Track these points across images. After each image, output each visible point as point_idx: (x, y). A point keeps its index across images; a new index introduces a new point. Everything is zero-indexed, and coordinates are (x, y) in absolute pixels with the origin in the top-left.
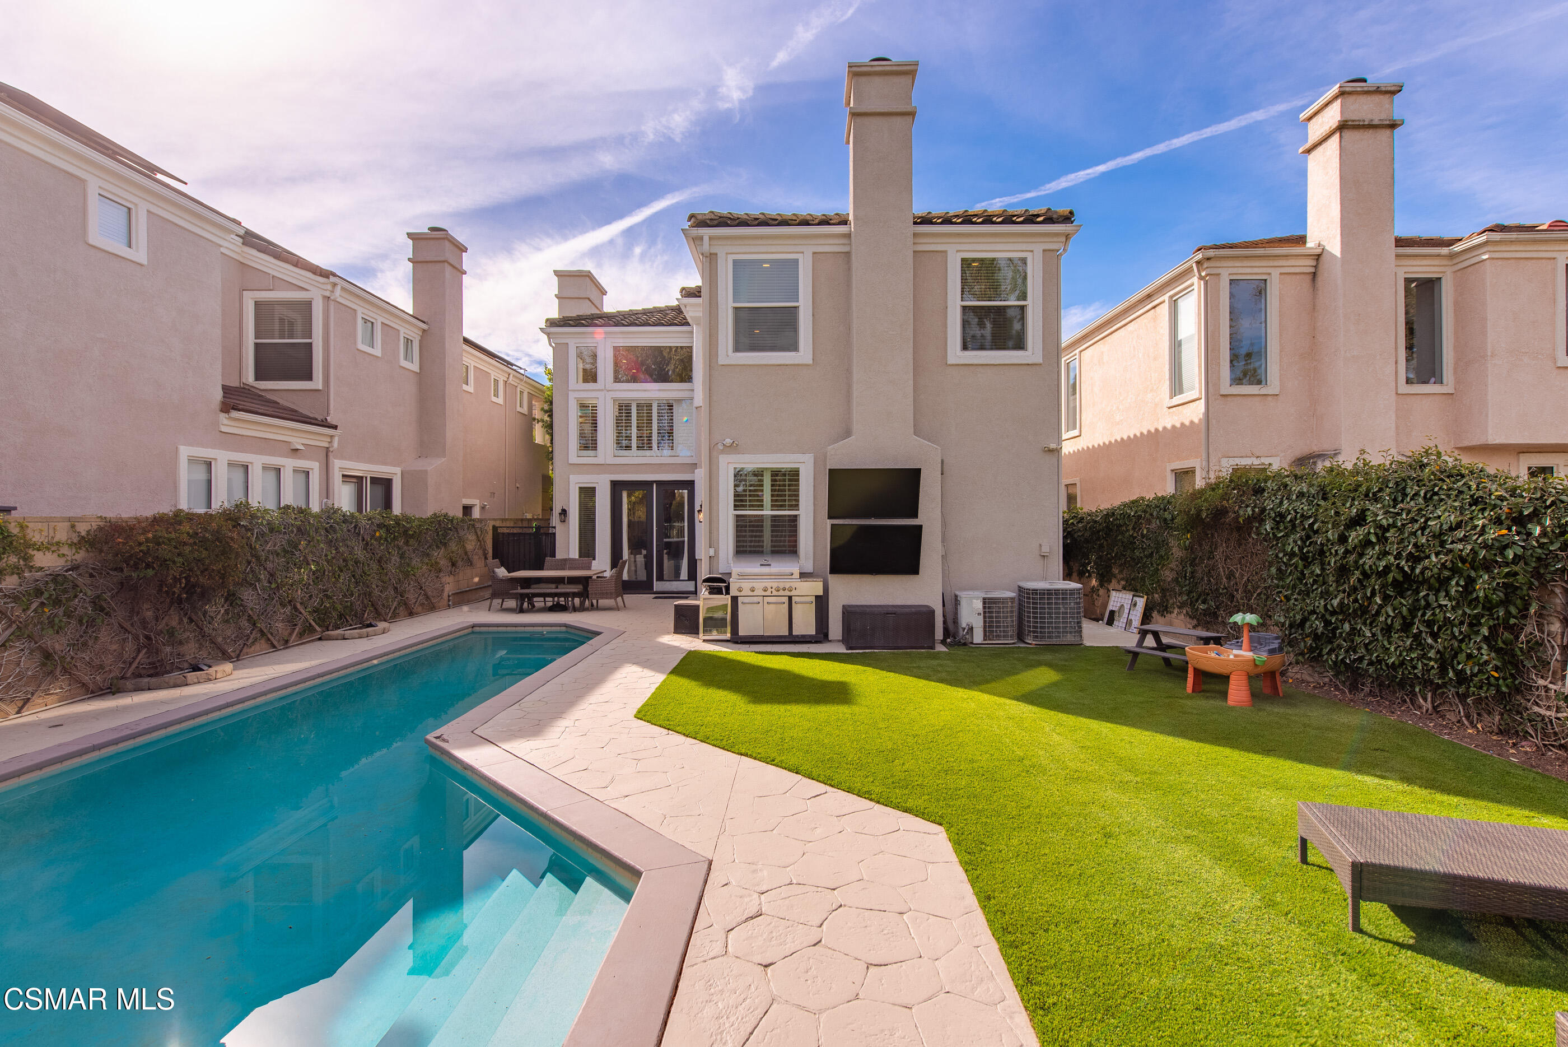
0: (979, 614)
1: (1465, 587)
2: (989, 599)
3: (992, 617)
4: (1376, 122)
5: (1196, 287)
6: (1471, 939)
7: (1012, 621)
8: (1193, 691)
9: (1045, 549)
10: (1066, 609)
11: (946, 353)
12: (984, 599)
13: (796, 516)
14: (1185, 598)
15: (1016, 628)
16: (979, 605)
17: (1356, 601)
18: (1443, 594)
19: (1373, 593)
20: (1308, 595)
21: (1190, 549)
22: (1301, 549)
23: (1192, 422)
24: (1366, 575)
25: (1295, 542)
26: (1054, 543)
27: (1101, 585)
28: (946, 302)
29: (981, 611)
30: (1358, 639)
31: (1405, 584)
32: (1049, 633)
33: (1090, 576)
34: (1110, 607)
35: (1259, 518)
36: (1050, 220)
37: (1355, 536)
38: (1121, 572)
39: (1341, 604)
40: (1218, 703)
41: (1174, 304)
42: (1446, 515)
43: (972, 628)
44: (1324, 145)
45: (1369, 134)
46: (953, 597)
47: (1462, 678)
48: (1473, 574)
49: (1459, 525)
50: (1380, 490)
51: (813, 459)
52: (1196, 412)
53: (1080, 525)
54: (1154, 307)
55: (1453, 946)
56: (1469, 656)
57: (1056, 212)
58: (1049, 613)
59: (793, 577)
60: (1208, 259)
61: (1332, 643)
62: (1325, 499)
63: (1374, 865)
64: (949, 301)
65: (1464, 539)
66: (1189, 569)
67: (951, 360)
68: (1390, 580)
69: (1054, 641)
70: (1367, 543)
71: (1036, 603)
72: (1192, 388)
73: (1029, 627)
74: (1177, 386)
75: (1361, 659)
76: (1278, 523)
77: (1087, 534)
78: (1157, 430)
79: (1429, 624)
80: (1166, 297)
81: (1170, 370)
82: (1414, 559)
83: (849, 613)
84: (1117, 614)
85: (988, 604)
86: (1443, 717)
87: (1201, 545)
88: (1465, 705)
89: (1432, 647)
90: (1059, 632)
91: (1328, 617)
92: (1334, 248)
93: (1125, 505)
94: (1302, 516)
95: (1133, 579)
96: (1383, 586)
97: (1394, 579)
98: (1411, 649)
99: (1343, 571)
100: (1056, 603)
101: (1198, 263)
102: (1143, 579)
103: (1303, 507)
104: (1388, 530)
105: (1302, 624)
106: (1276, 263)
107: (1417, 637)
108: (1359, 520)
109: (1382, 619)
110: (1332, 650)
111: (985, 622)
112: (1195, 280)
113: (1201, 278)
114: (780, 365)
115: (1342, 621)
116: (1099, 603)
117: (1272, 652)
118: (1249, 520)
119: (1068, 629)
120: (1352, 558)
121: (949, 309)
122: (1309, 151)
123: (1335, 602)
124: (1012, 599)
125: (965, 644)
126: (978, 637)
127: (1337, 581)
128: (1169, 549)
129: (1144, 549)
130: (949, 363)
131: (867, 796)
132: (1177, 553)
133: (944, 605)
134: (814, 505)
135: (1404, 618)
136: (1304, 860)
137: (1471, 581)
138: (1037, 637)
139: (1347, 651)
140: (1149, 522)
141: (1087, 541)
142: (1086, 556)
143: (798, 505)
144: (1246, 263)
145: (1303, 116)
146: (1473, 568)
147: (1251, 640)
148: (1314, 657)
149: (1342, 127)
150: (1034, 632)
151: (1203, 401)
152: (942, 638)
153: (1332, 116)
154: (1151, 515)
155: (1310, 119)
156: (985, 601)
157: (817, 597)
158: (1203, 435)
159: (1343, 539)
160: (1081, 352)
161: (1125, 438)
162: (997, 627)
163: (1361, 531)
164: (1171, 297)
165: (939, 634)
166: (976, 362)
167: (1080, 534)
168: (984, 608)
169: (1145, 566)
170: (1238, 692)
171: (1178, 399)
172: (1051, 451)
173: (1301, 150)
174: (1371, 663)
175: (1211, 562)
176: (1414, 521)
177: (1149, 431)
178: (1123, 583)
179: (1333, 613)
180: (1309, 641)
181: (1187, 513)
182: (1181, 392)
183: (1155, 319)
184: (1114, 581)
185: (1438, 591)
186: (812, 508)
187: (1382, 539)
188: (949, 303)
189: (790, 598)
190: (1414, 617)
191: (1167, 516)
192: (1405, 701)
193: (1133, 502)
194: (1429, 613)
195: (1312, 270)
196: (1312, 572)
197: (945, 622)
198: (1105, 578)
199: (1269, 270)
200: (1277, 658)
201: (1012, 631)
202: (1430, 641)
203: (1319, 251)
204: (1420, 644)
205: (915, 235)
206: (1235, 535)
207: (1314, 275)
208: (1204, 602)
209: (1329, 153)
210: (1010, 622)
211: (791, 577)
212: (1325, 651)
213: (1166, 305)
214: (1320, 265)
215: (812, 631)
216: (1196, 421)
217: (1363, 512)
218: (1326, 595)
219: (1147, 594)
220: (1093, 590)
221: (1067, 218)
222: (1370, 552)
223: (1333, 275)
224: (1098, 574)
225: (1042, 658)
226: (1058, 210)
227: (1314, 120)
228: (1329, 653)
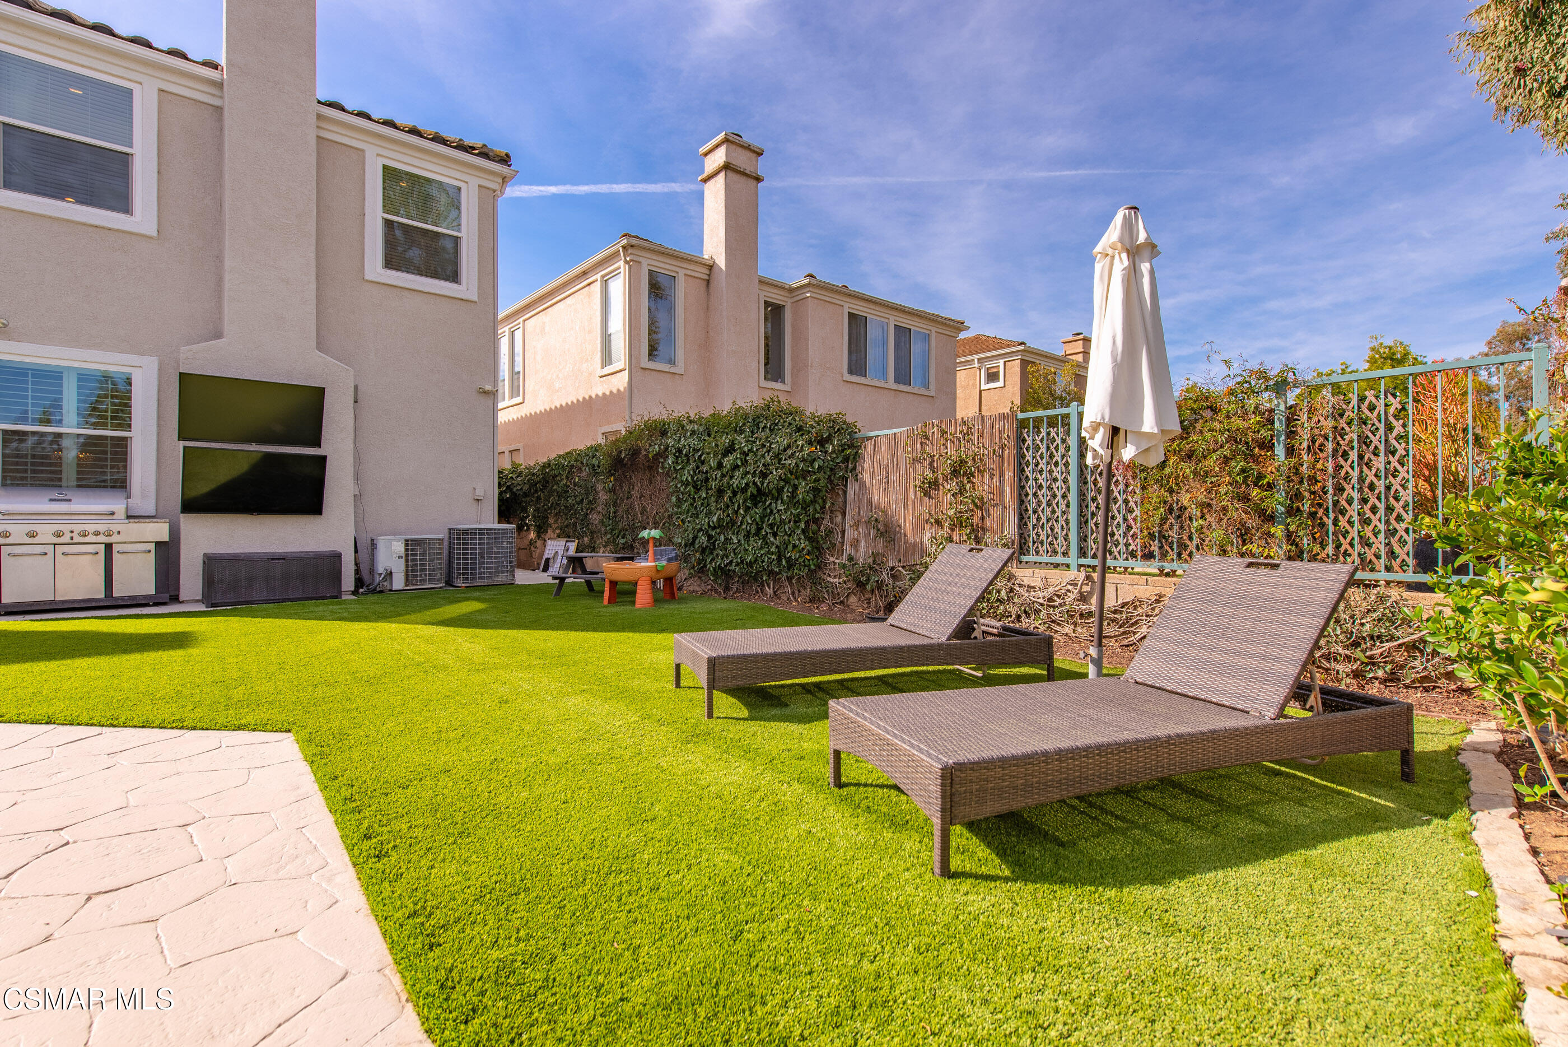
0: (400, 557)
1: (792, 493)
2: (412, 540)
3: (416, 560)
4: (747, 172)
5: (622, 270)
6: (786, 705)
7: (440, 564)
8: (609, 602)
9: (480, 492)
10: (498, 548)
11: (363, 266)
12: (407, 540)
13: (125, 439)
14: (609, 536)
15: (445, 571)
16: (399, 547)
17: (728, 515)
18: (779, 502)
19: (739, 508)
20: (697, 517)
21: (612, 491)
22: (692, 477)
23: (618, 390)
24: (735, 493)
25: (689, 472)
26: (490, 491)
27: (539, 537)
28: (364, 208)
29: (403, 553)
30: (729, 547)
31: (759, 496)
32: (480, 573)
33: (528, 529)
34: (546, 556)
35: (663, 454)
36: (484, 155)
37: (728, 462)
38: (556, 521)
39: (719, 519)
40: (629, 608)
41: (605, 283)
42: (781, 440)
43: (391, 573)
44: (715, 179)
45: (744, 179)
46: (369, 540)
47: (791, 564)
48: (796, 482)
49: (789, 446)
50: (744, 424)
51: (156, 367)
52: (621, 382)
53: (519, 479)
54: (589, 285)
55: (775, 711)
56: (795, 546)
57: (492, 150)
58: (480, 553)
59: (115, 517)
60: (632, 246)
61: (712, 553)
62: (709, 435)
63: (723, 657)
64: (366, 207)
65: (791, 457)
66: (612, 510)
67: (369, 276)
68: (749, 494)
69: (486, 582)
70: (736, 467)
71: (467, 544)
72: (619, 360)
73: (459, 569)
74: (607, 358)
75: (731, 562)
76: (677, 457)
77: (526, 488)
78: (590, 397)
79: (771, 526)
80: (598, 276)
81: (602, 342)
82: (764, 475)
83: (211, 563)
84: (551, 561)
85: (411, 546)
86: (779, 598)
87: (622, 487)
88: (790, 583)
89: (773, 543)
90: (491, 573)
91: (710, 532)
92: (721, 262)
93: (560, 456)
94: (694, 450)
95: (567, 526)
96: (745, 501)
97: (752, 494)
98: (761, 548)
99: (720, 492)
100: (488, 543)
101: (624, 247)
102: (575, 525)
103: (694, 442)
104: (747, 455)
105: (693, 544)
106: (685, 265)
107: (764, 538)
108: (730, 449)
109: (744, 527)
110: (713, 560)
111: (407, 566)
112: (621, 263)
113: (626, 262)
114: (97, 227)
115: (719, 534)
116: (536, 555)
117: (670, 560)
118: (658, 454)
119: (500, 569)
120: (726, 480)
121: (367, 217)
122: (705, 181)
123: (715, 519)
124: (440, 541)
125: (381, 592)
126: (399, 582)
127: (716, 502)
128: (597, 493)
129: (575, 496)
130: (366, 278)
131: (174, 725)
132: (603, 496)
133: (356, 551)
134: (159, 425)
135: (757, 524)
136: (678, 685)
137: (795, 488)
138: (467, 579)
139: (722, 558)
140: (580, 470)
141: (526, 495)
142: (524, 510)
143: (130, 426)
144: (661, 258)
145: (703, 150)
146: (797, 478)
147: (655, 554)
148: (701, 571)
149: (727, 167)
150: (464, 574)
151: (627, 371)
152: (353, 589)
153: (719, 157)
154: (582, 463)
155: (706, 154)
156: (407, 543)
157: (158, 544)
158: (627, 402)
159: (720, 466)
160: (524, 321)
161: (564, 404)
162: (421, 570)
163: (732, 457)
164: (603, 277)
165: (348, 582)
166: (401, 284)
167: (519, 488)
168: (407, 550)
169: (576, 512)
170: (643, 595)
171: (608, 370)
172: (486, 393)
173: (700, 178)
174: (737, 565)
175: (629, 501)
176: (764, 446)
177: (584, 398)
178: (558, 531)
179: (714, 528)
180: (698, 555)
181: (610, 455)
182: (610, 363)
183: (589, 295)
184: (550, 531)
185: (777, 500)
186: (154, 429)
187: (745, 462)
188: (368, 211)
189: (109, 547)
190: (763, 522)
191: (595, 462)
192: (757, 592)
193: (567, 453)
194: (772, 518)
195: (707, 278)
196: (700, 497)
197: (357, 571)
198: (541, 530)
199: (677, 269)
200: (674, 565)
201: (440, 574)
202: (772, 539)
203: (711, 263)
204: (767, 543)
205: (319, 117)
206: (648, 474)
207: (708, 281)
208: (623, 538)
209: (718, 186)
210: (438, 564)
211: (110, 517)
212: (708, 561)
213: (598, 284)
214: (713, 276)
215: (148, 587)
216: (622, 389)
217: (732, 444)
218: (710, 514)
219: (578, 539)
220: (532, 543)
221: (505, 160)
222: (737, 473)
223: (721, 282)
224: (536, 526)
225: (469, 595)
226: (495, 149)
227: (709, 156)
228: (710, 563)
